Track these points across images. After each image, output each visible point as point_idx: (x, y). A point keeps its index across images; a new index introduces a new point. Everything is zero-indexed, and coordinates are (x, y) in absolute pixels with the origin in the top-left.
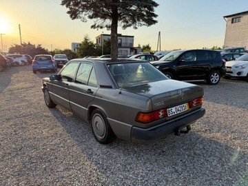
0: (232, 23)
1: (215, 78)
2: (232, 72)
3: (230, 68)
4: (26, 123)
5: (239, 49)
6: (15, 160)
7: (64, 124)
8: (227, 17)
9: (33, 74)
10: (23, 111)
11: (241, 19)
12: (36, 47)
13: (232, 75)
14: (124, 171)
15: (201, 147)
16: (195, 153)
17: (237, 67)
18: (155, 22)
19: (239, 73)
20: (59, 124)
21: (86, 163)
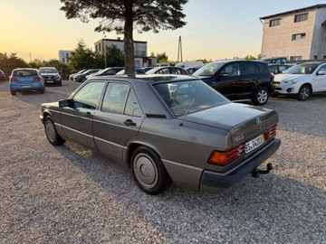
0: (270, 26)
1: (263, 96)
2: (280, 89)
3: (279, 83)
4: (27, 170)
5: (281, 59)
6: (32, 229)
7: (86, 169)
8: (264, 18)
9: (11, 96)
10: (16, 153)
11: (281, 21)
12: (9, 57)
13: (281, 92)
14: (196, 231)
15: (279, 189)
16: (275, 199)
17: (286, 82)
18: (183, 24)
19: (289, 90)
20: (78, 169)
21: (139, 225)
